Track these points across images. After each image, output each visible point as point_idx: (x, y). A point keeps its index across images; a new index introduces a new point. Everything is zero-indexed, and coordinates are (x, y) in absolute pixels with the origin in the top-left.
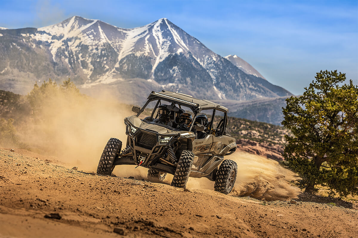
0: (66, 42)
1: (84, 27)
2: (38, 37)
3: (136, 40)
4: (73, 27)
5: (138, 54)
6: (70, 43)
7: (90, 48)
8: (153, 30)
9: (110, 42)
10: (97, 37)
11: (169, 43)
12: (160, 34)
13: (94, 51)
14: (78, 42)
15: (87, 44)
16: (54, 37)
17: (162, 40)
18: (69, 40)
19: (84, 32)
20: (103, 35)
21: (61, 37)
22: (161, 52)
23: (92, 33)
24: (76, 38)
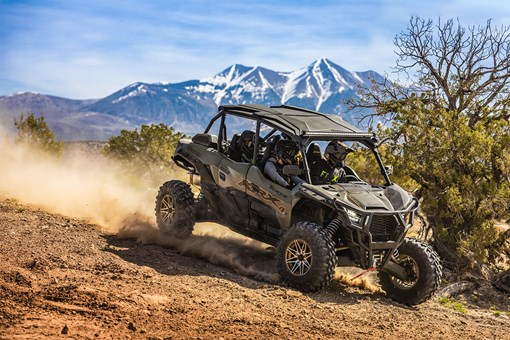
0: (229, 91)
1: (245, 75)
2: (201, 89)
3: (297, 82)
4: (234, 76)
5: (301, 96)
6: (233, 92)
7: (253, 94)
8: (314, 72)
9: (272, 87)
10: (259, 83)
11: (330, 82)
12: (320, 74)
13: (257, 97)
14: (240, 90)
15: (250, 90)
16: (217, 87)
17: (323, 80)
18: (232, 88)
19: (245, 79)
20: (264, 81)
21: (224, 86)
22: (323, 92)
23: (253, 80)
24: (239, 86)
